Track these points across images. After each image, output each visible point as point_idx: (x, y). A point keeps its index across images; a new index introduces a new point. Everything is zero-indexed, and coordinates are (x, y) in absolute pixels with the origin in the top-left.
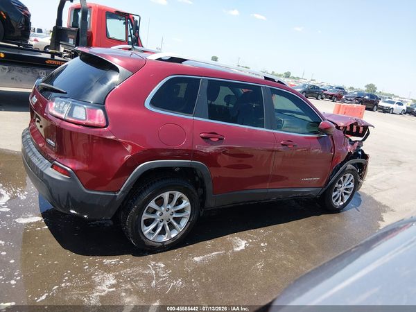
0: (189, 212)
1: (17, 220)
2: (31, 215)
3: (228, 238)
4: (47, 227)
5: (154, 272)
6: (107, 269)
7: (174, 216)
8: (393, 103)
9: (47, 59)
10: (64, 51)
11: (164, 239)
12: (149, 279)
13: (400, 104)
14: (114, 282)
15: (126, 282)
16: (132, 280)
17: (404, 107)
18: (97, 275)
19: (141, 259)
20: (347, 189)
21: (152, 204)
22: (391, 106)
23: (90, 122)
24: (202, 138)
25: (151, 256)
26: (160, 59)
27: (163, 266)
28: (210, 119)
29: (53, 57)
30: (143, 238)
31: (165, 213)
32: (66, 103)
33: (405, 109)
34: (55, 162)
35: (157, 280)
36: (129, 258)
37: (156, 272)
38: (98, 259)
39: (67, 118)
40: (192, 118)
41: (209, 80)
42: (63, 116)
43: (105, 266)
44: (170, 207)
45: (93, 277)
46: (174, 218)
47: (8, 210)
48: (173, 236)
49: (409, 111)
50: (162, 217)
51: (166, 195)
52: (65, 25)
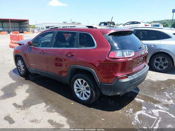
1: (144, 102)
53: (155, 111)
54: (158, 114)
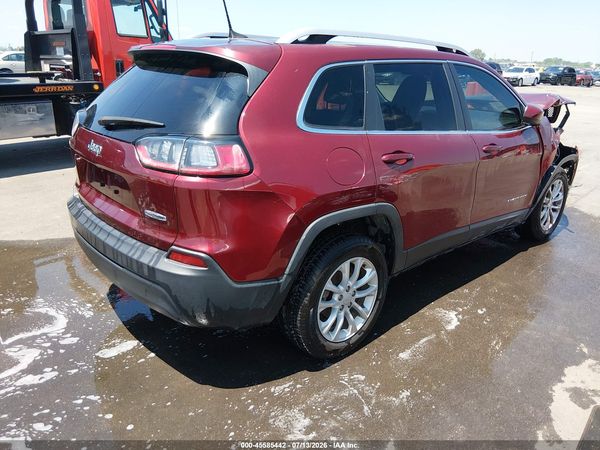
0: (376, 286)
1: (99, 354)
2: (118, 341)
3: (426, 311)
4: (153, 355)
5: (356, 391)
6: (285, 403)
7: (357, 296)
8: (520, 70)
9: (35, 86)
10: (51, 69)
11: (348, 334)
12: (354, 403)
13: (530, 70)
14: (307, 422)
15: (325, 418)
16: (330, 410)
17: (537, 74)
18: (276, 416)
19: (324, 375)
20: (554, 204)
21: (329, 286)
22: (519, 75)
23: (225, 169)
24: (385, 162)
25: (336, 366)
26: (296, 42)
27: (362, 378)
28: (387, 129)
29: (43, 81)
30: (322, 341)
31: (345, 294)
32: (173, 143)
33: (539, 76)
34: (173, 247)
35: (368, 403)
36: (306, 377)
37: (358, 390)
38: (262, 388)
39: (185, 169)
40: (364, 132)
41: (375, 65)
42: (175, 167)
43: (279, 397)
44: (350, 284)
45: (271, 421)
46: (357, 300)
47: (75, 340)
48: (358, 328)
49: (543, 78)
50: (342, 303)
51: (345, 267)
52: (42, 26)
53: (28, 356)
54: (10, 354)
